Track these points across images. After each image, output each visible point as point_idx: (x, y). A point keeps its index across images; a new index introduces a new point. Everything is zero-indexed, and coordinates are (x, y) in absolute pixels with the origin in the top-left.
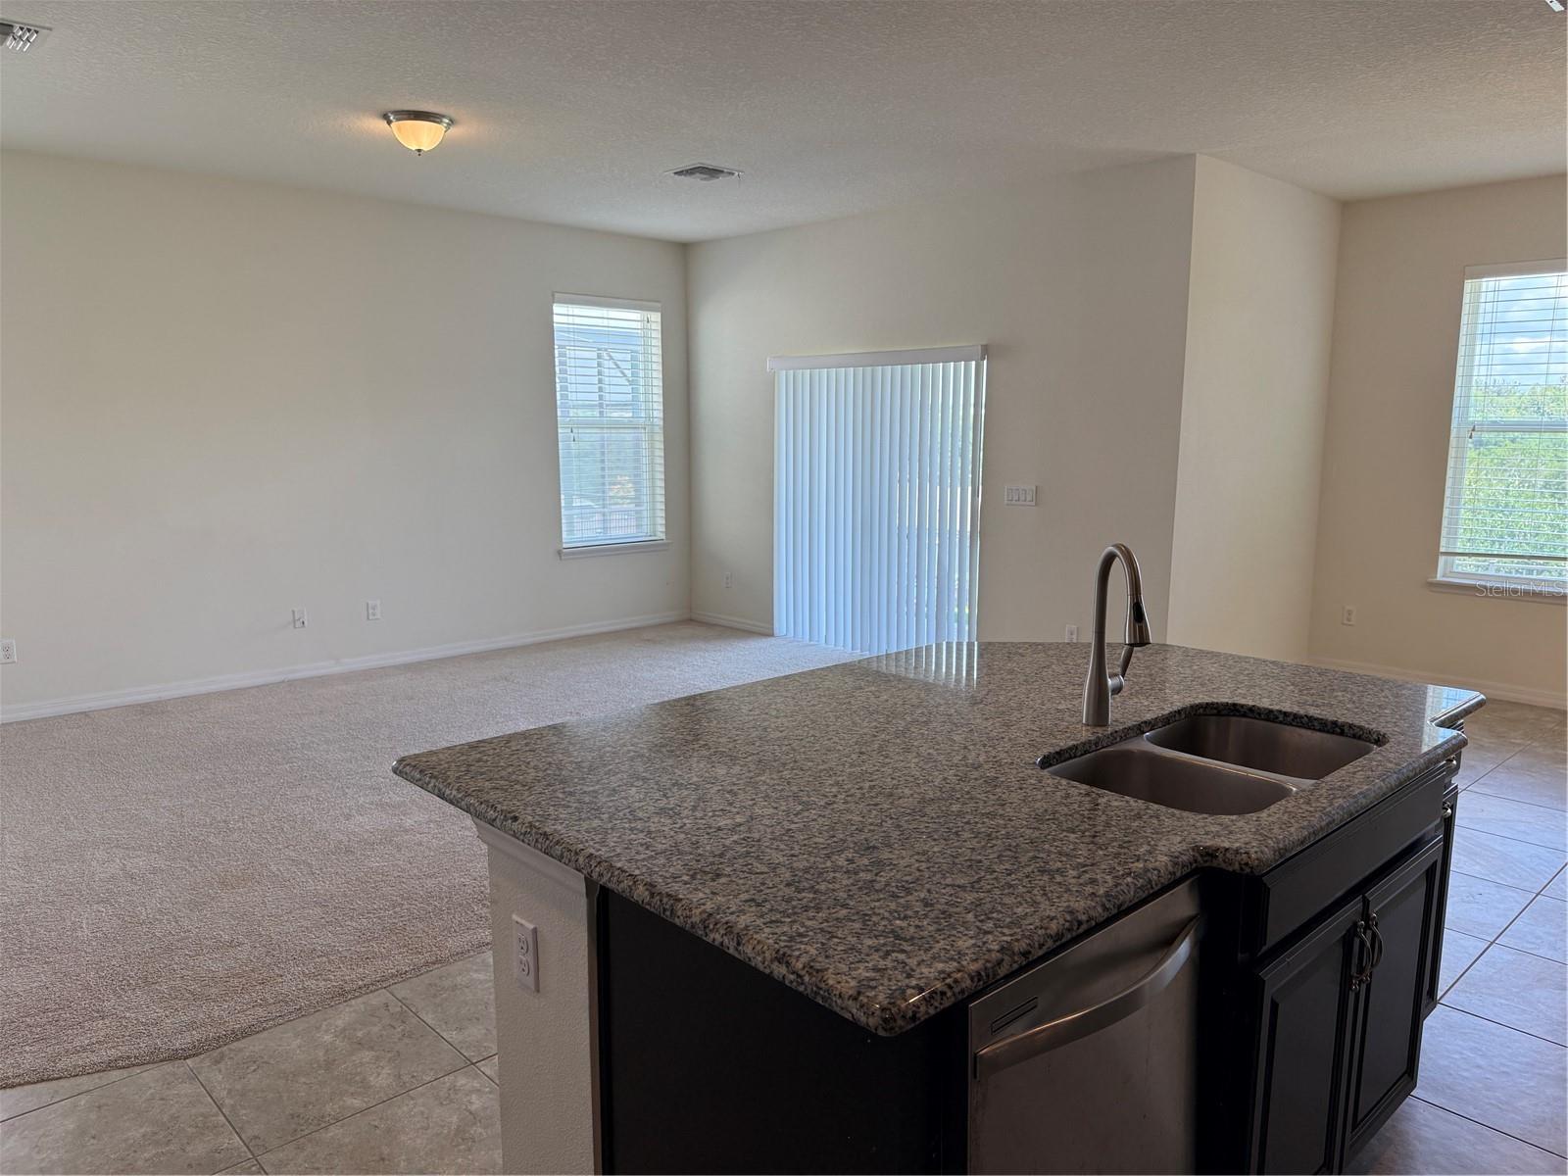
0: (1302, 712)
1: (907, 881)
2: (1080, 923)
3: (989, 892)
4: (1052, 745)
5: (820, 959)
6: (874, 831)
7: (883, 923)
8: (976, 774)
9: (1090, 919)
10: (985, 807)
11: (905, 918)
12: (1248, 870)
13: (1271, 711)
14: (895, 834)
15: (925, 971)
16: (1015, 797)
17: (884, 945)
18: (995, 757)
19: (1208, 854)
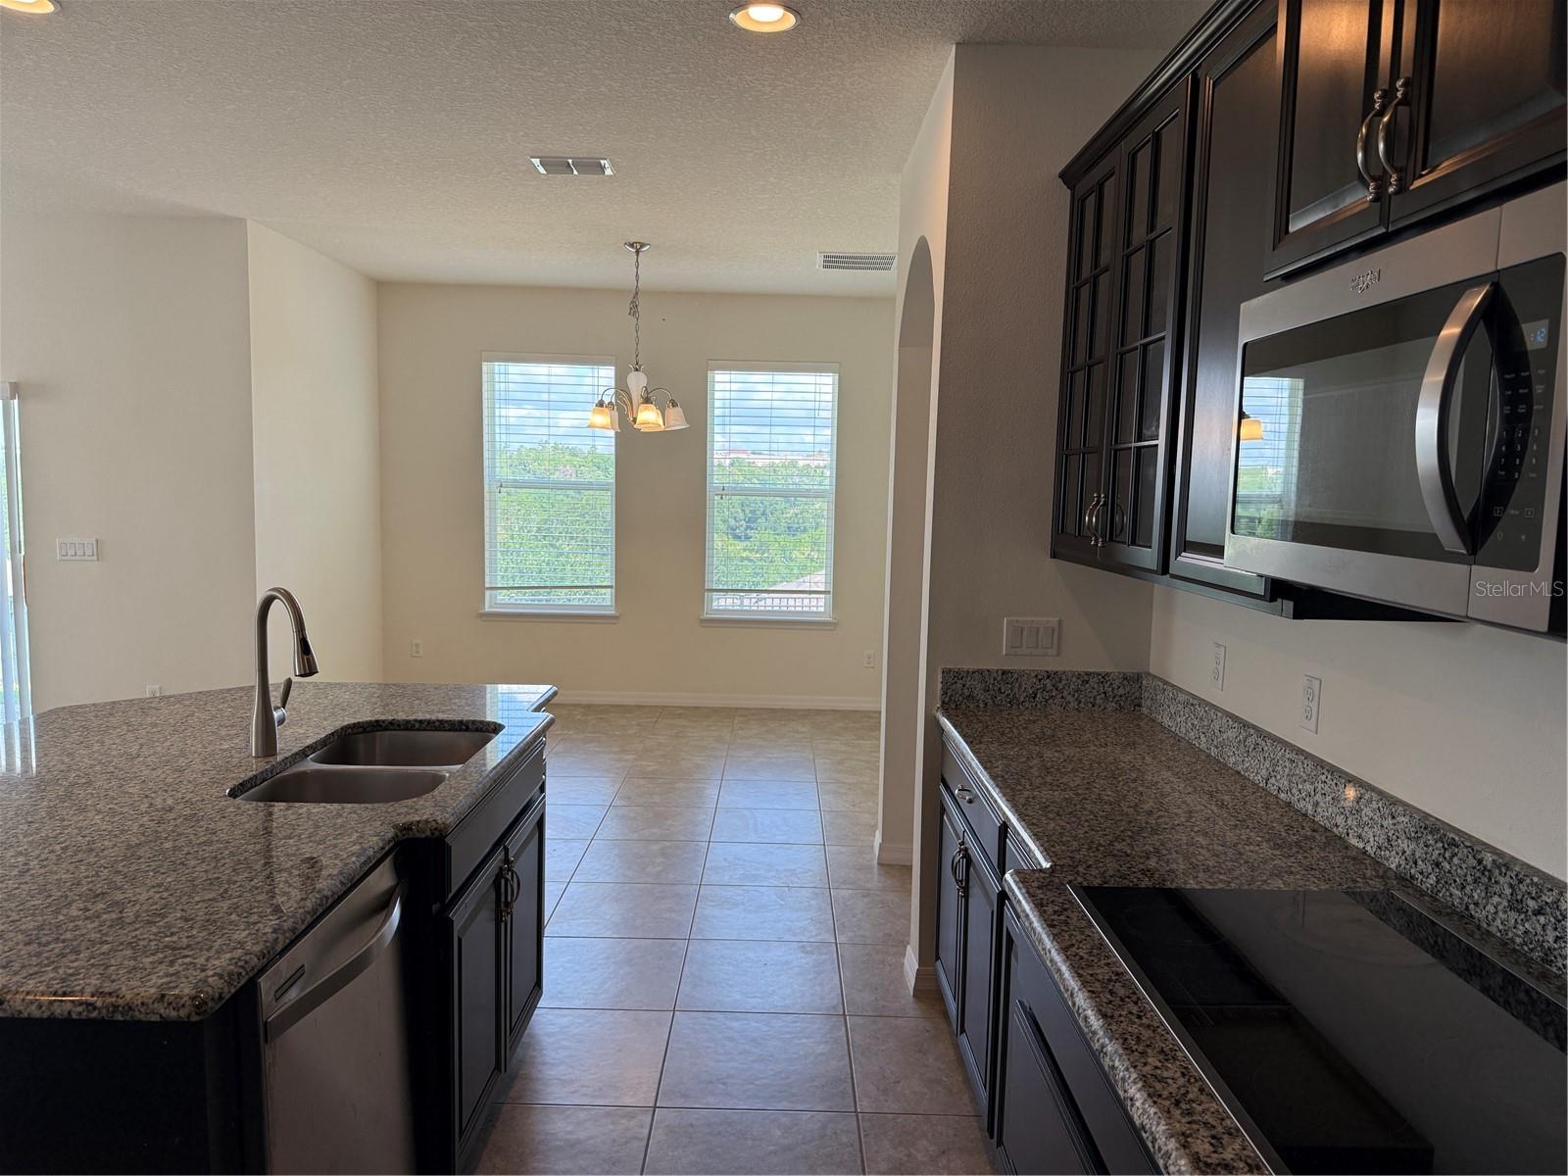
0: (434, 718)
1: (156, 909)
2: (327, 898)
3: (240, 896)
4: (233, 779)
5: (105, 985)
6: (92, 882)
7: (153, 943)
8: (172, 815)
9: (334, 893)
10: (198, 839)
11: (172, 934)
12: (437, 833)
13: (408, 722)
14: (119, 879)
15: (216, 962)
16: (223, 825)
17: (165, 957)
18: (183, 798)
19: (405, 829)
